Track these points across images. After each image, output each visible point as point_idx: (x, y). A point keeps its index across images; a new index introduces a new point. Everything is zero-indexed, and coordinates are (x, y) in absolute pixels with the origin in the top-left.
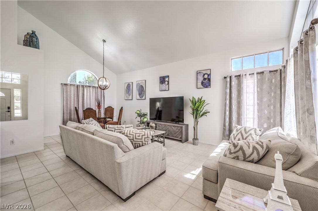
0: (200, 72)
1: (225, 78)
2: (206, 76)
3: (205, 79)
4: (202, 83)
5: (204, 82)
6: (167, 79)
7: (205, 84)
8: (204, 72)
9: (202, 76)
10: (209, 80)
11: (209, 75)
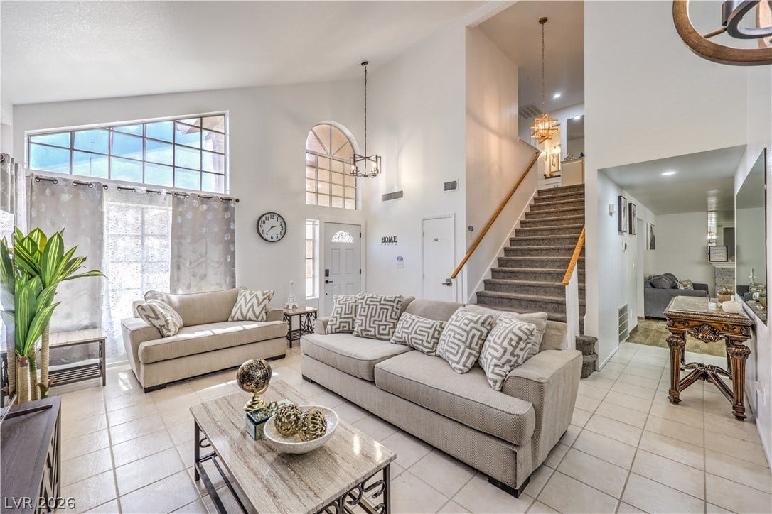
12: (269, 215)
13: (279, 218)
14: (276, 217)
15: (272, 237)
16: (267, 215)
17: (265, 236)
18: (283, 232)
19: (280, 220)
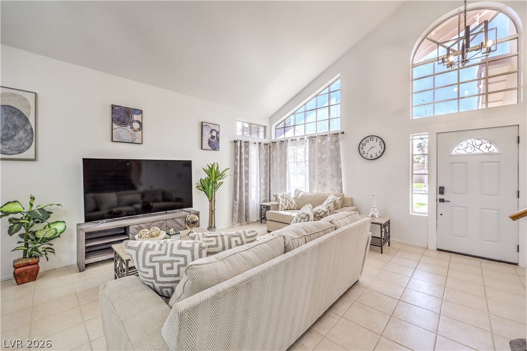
0: (206, 125)
1: (235, 142)
2: (214, 134)
3: (213, 137)
4: (210, 142)
5: (212, 142)
6: (136, 117)
7: (214, 145)
8: (212, 127)
9: (209, 132)
10: (218, 139)
11: (218, 133)
12: (369, 138)
13: (378, 139)
14: (375, 139)
15: (371, 156)
16: (367, 139)
17: (365, 155)
18: (382, 151)
19: (379, 140)
